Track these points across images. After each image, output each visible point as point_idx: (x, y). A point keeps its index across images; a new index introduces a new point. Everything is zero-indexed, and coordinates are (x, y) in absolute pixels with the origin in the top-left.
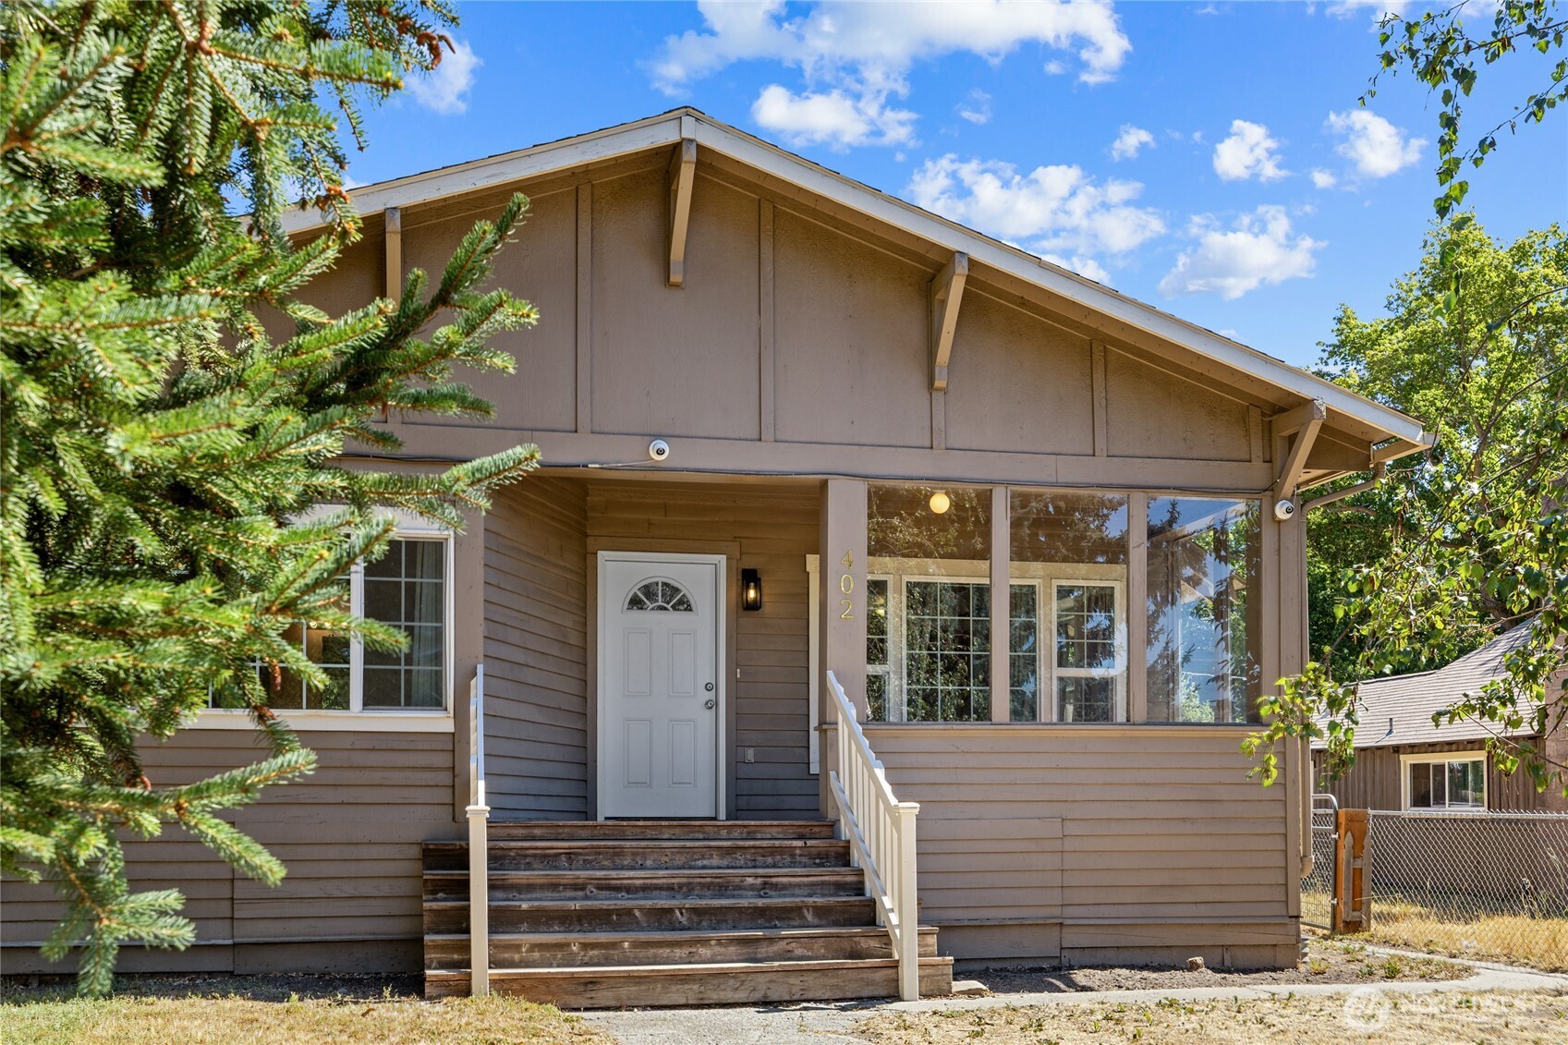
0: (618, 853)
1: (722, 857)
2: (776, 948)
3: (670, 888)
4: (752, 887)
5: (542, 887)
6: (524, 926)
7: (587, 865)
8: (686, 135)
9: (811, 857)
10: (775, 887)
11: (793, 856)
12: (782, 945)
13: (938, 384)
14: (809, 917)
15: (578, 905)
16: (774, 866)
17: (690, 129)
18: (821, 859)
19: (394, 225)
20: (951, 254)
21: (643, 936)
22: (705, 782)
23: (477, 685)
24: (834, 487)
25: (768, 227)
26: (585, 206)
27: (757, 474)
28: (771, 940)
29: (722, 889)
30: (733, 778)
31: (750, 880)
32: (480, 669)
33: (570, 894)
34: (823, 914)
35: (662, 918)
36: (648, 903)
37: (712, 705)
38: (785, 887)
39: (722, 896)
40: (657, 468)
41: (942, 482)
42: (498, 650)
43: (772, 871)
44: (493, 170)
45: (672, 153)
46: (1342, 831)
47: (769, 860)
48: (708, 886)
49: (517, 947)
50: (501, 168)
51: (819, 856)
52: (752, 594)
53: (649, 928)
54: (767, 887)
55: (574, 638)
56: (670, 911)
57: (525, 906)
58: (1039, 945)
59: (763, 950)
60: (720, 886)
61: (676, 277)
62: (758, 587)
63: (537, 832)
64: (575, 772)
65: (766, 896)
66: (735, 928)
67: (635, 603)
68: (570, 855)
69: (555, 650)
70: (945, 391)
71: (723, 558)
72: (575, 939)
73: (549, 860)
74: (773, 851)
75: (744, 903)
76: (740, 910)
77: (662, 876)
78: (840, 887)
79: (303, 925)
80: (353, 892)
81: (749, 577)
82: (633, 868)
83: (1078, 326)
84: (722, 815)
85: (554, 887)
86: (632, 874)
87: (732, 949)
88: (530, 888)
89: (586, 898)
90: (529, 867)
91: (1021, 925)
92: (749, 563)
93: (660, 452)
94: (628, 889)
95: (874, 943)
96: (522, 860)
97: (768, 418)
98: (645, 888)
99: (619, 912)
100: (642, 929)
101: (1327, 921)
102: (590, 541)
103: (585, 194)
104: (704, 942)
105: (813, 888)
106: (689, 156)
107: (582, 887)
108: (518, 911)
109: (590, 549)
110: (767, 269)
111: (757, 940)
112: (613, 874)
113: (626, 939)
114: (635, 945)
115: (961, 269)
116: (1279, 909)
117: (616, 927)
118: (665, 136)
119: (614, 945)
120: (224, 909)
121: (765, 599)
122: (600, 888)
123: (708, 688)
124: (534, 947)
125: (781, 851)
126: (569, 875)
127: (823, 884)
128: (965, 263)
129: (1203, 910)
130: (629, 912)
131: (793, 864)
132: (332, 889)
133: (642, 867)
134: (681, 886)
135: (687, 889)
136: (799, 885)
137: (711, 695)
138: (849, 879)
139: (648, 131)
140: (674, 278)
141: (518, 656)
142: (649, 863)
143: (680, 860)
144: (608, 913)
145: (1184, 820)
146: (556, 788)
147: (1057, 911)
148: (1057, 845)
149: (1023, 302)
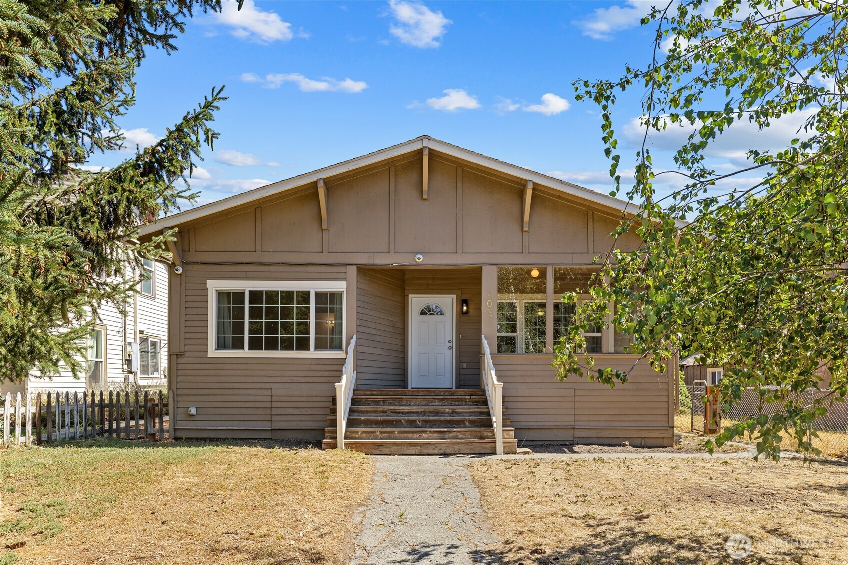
0: (401, 400)
1: (439, 402)
2: (451, 435)
3: (417, 412)
4: (448, 413)
5: (371, 412)
6: (363, 425)
7: (390, 404)
8: (425, 145)
9: (473, 402)
10: (457, 413)
11: (466, 402)
12: (454, 433)
13: (524, 229)
14: (467, 424)
15: (381, 418)
16: (459, 405)
17: (426, 143)
18: (476, 403)
19: (321, 184)
20: (526, 181)
21: (403, 429)
22: (448, 375)
23: (353, 341)
24: (485, 269)
25: (460, 176)
26: (392, 173)
27: (455, 265)
28: (450, 432)
29: (437, 413)
30: (458, 374)
31: (447, 410)
32: (355, 336)
33: (381, 414)
34: (473, 423)
35: (412, 423)
36: (407, 418)
37: (451, 348)
38: (460, 413)
39: (436, 416)
40: (418, 265)
41: (534, 265)
42: (362, 329)
43: (455, 407)
44: (354, 163)
45: (420, 152)
46: (708, 394)
47: (457, 403)
48: (431, 412)
49: (357, 432)
50: (358, 162)
51: (476, 402)
52: (465, 308)
53: (407, 427)
54: (453, 413)
55: (399, 325)
56: (415, 420)
57: (363, 418)
58: (567, 435)
59: (447, 435)
60: (436, 412)
61: (425, 196)
62: (467, 306)
63: (374, 392)
64: (399, 372)
65: (453, 416)
66: (439, 427)
67: (423, 313)
68: (384, 401)
69: (390, 330)
70: (528, 232)
71: (454, 296)
72: (378, 430)
73: (376, 402)
74: (458, 400)
75: (442, 418)
76: (441, 421)
77: (415, 408)
78: (481, 413)
79: (295, 423)
80: (311, 412)
81: (465, 302)
82: (406, 405)
83: (581, 205)
84: (454, 387)
85: (376, 412)
86: (403, 407)
87: (435, 434)
88: (367, 412)
89: (387, 416)
90: (369, 404)
91: (557, 428)
92: (464, 297)
93: (419, 259)
94: (402, 413)
95: (489, 434)
96: (366, 402)
97: (459, 244)
98: (408, 413)
99: (397, 421)
100: (405, 427)
101: (702, 429)
102: (406, 291)
103: (393, 169)
104: (425, 432)
105: (471, 414)
106: (426, 152)
107: (386, 412)
108: (360, 420)
109: (406, 294)
110: (460, 191)
111: (444, 432)
112: (397, 407)
113: (396, 430)
114: (400, 432)
115: (530, 187)
116: (665, 424)
117: (395, 426)
118: (417, 146)
119: (392, 432)
120: (268, 417)
121: (470, 310)
122: (392, 412)
123: (450, 342)
124: (363, 432)
125: (462, 400)
126: (381, 408)
127: (475, 412)
128: (531, 184)
129: (632, 424)
130: (400, 421)
131: (466, 405)
132: (304, 411)
133: (410, 405)
134: (421, 412)
135: (424, 413)
136: (466, 412)
137: (450, 345)
138: (485, 410)
139: (412, 145)
140: (424, 197)
141: (374, 332)
142: (412, 404)
143: (424, 403)
144: (393, 421)
145: (625, 389)
146: (390, 377)
147: (572, 423)
148: (572, 399)
149: (559, 197)
